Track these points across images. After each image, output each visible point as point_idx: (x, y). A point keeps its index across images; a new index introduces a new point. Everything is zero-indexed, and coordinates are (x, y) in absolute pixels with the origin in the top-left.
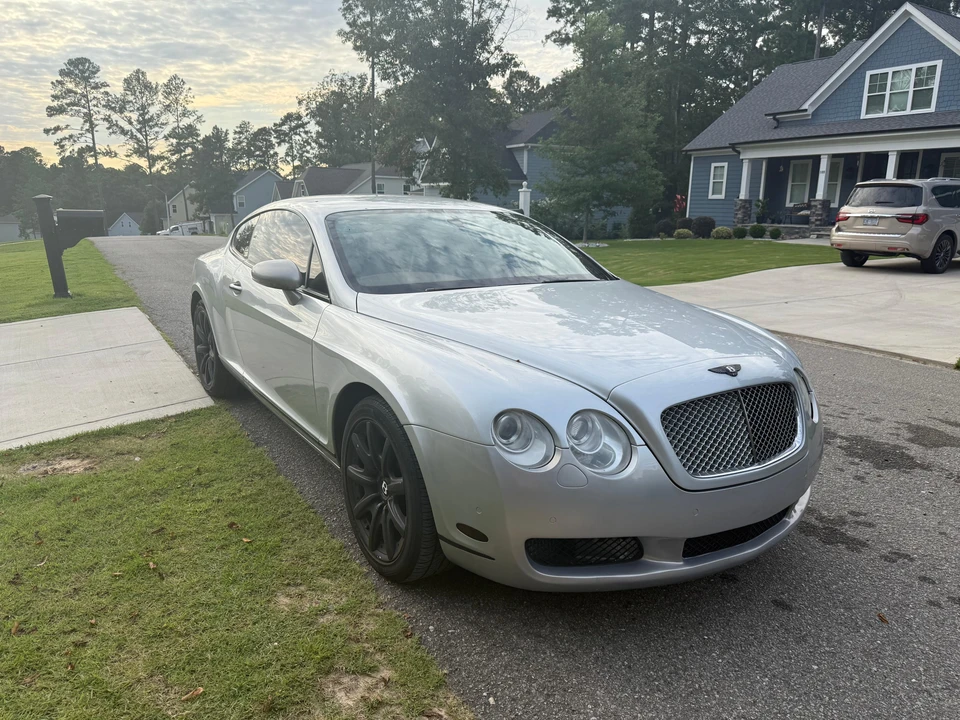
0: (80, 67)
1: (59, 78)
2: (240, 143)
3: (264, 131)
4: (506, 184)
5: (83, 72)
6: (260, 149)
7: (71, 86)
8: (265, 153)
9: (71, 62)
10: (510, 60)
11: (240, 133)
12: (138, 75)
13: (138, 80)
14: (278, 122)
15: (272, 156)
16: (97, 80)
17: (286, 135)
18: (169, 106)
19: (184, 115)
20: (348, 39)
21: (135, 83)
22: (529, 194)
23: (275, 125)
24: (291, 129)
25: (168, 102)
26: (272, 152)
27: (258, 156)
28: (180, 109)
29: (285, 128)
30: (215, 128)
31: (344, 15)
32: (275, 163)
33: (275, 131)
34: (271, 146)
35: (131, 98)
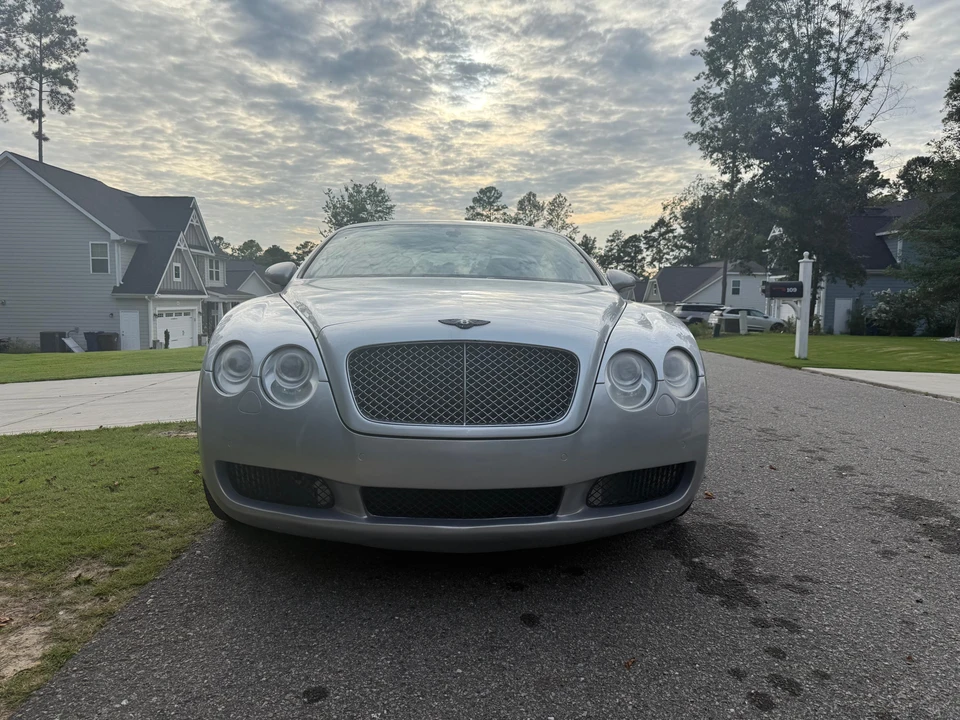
0: (488, 194)
1: (472, 204)
2: (611, 250)
3: (635, 239)
4: (865, 274)
5: (489, 198)
6: (629, 254)
7: (479, 210)
8: (634, 258)
9: (482, 191)
10: (870, 141)
11: (612, 241)
12: (531, 195)
13: (529, 201)
14: (649, 228)
15: (640, 261)
16: (499, 204)
17: (655, 240)
18: (551, 220)
19: (562, 228)
20: (694, 140)
21: (526, 203)
22: (810, 266)
23: (646, 232)
24: (661, 235)
25: (550, 217)
26: (640, 257)
27: (627, 261)
28: (560, 222)
29: (655, 234)
30: (585, 236)
31: (693, 119)
32: (642, 267)
33: (645, 238)
34: (640, 251)
35: (522, 216)
